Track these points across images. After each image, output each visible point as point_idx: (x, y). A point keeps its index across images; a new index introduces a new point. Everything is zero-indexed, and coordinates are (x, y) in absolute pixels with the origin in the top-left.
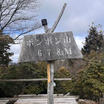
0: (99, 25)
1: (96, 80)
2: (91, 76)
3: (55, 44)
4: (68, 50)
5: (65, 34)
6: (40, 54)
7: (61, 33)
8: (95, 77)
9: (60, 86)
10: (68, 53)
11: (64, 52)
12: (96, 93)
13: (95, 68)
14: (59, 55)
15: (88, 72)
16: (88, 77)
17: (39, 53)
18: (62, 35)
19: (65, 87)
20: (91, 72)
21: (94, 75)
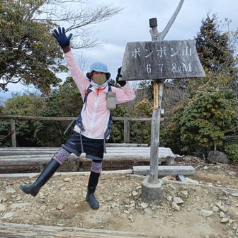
0: (226, 20)
1: (206, 122)
2: (197, 115)
3: (170, 57)
4: (187, 65)
5: (185, 43)
6: (149, 70)
7: (179, 41)
8: (205, 116)
9: (135, 134)
10: (186, 70)
11: (182, 68)
12: (203, 143)
13: (208, 101)
14: (174, 72)
15: (193, 109)
16: (193, 117)
17: (147, 68)
18: (181, 44)
19: (146, 135)
20: (199, 108)
21: (205, 114)
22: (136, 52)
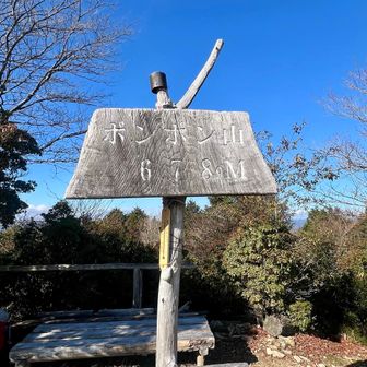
3: (196, 145)
4: (236, 166)
6: (146, 173)
10: (235, 176)
11: (225, 172)
17: (142, 169)
22: (115, 130)
